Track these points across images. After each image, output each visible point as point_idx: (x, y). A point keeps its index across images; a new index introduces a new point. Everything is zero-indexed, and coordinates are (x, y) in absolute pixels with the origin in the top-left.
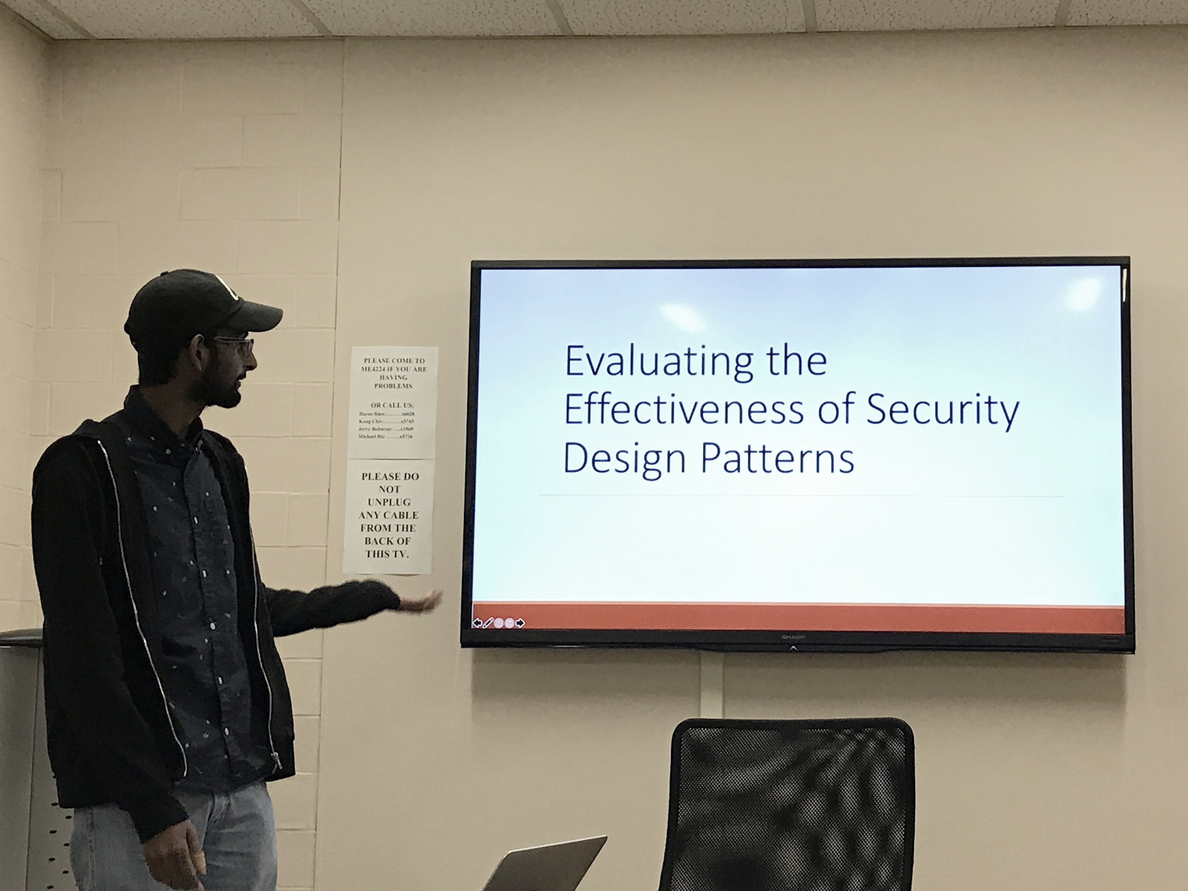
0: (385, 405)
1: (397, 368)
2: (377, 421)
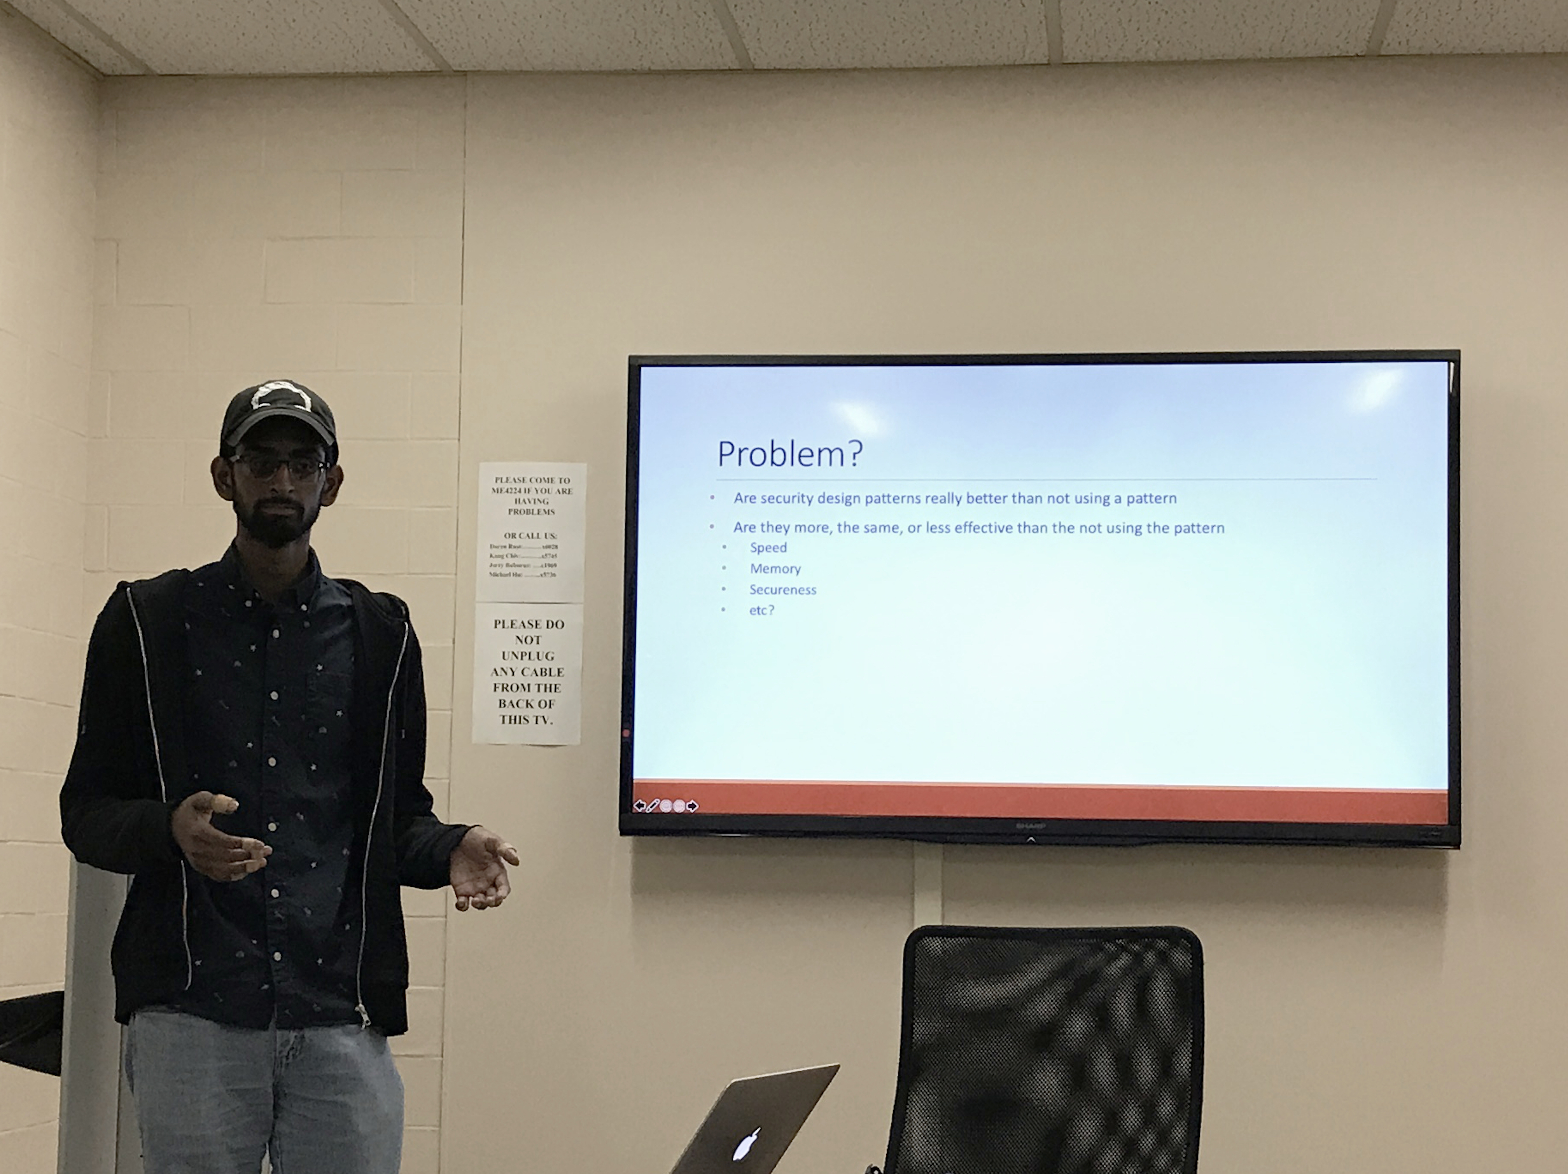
0: (522, 535)
1: (536, 489)
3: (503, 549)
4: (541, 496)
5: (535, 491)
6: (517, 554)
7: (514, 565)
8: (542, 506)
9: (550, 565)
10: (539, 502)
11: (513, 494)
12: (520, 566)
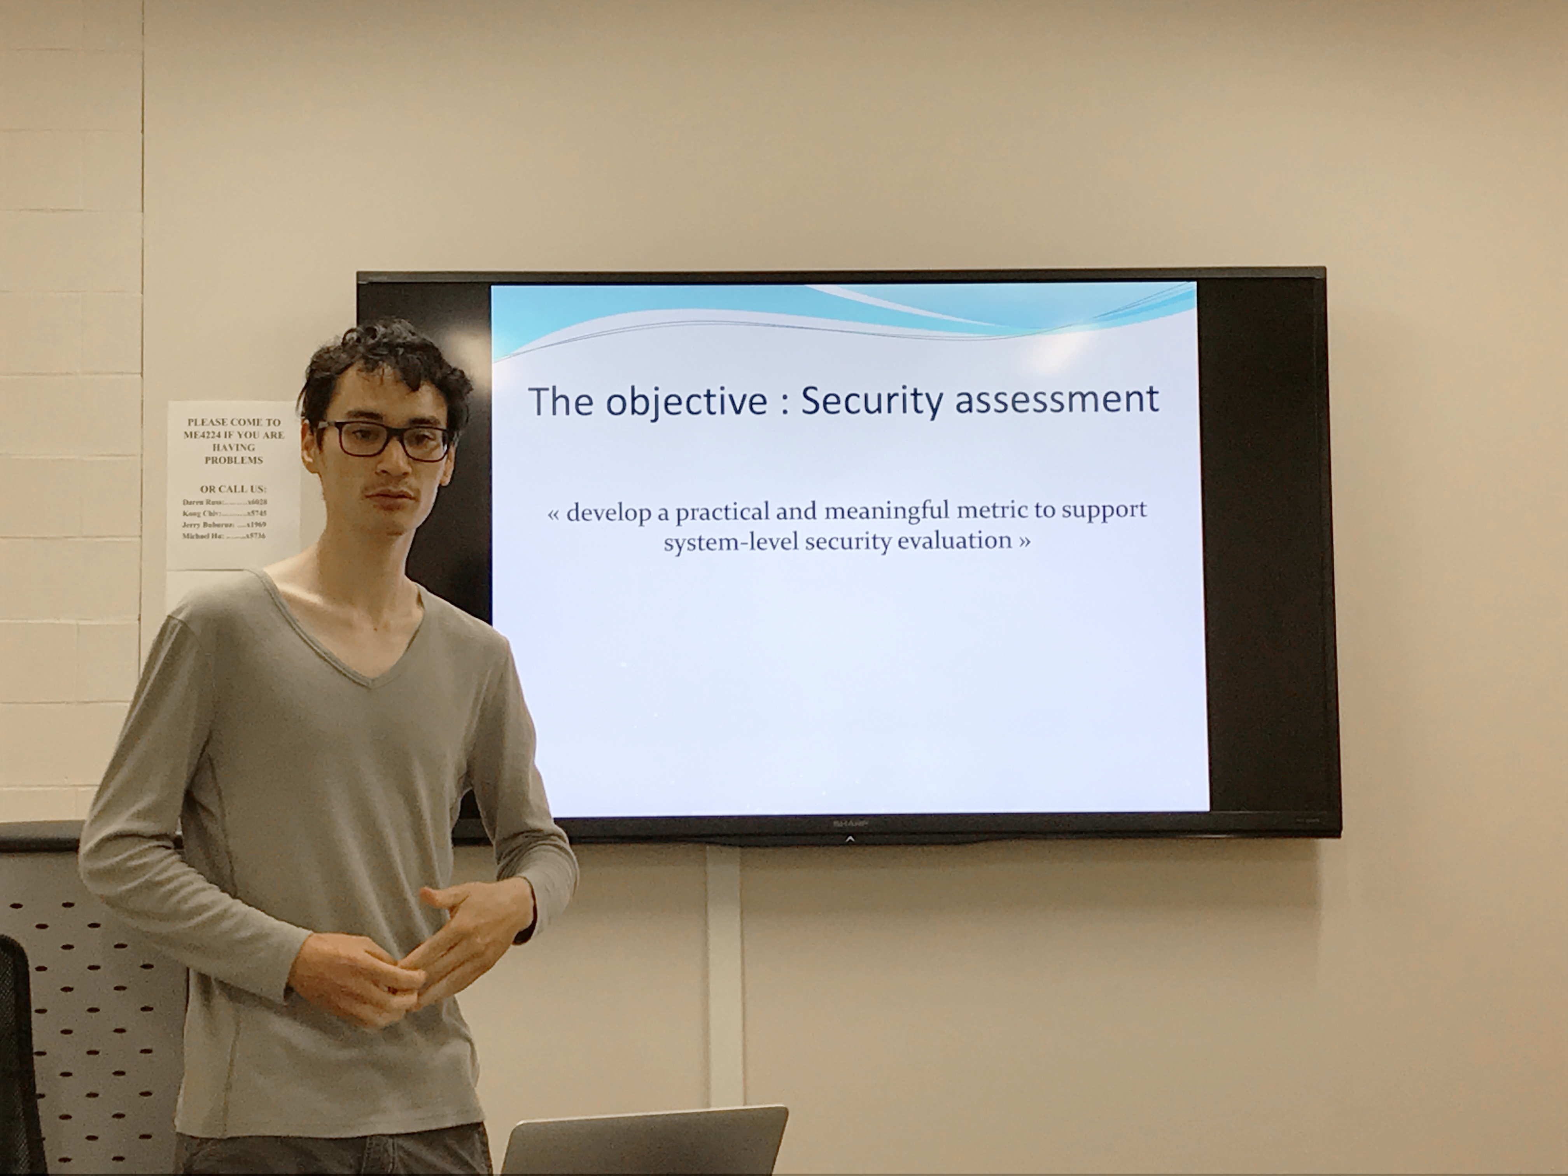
0: (222, 489)
1: (239, 433)
2: (211, 514)
3: (199, 505)
4: (245, 442)
5: (238, 436)
6: (216, 511)
7: (215, 525)
8: (246, 454)
9: (258, 524)
10: (243, 449)
11: (210, 440)
12: (218, 525)
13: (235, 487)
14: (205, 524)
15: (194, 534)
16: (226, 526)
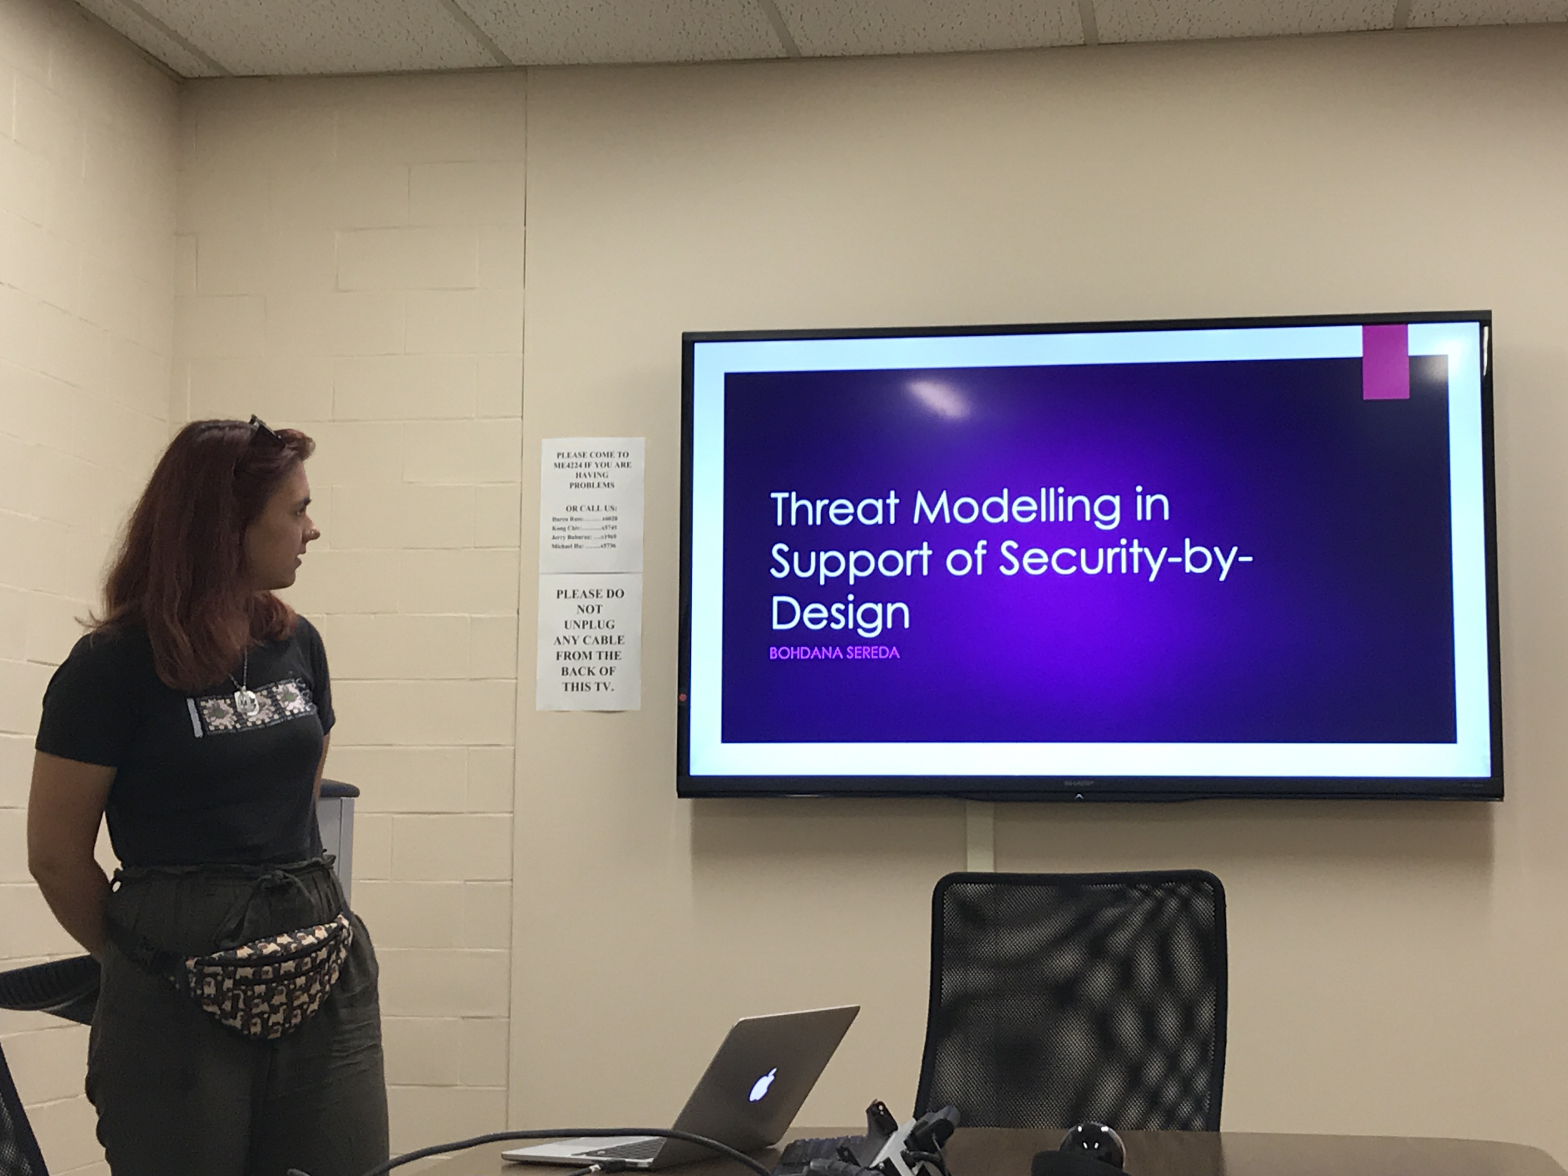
0: (583, 508)
1: (596, 464)
2: (574, 529)
3: (565, 522)
4: (600, 470)
5: (595, 466)
6: (578, 526)
7: (576, 537)
8: (602, 480)
9: (610, 536)
10: (599, 476)
11: (574, 469)
12: (580, 538)
13: (593, 507)
14: (569, 537)
15: (560, 545)
16: (586, 538)
